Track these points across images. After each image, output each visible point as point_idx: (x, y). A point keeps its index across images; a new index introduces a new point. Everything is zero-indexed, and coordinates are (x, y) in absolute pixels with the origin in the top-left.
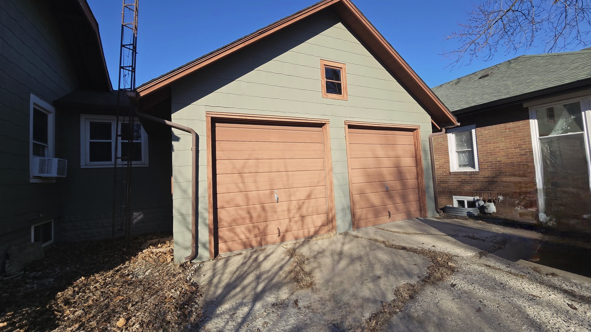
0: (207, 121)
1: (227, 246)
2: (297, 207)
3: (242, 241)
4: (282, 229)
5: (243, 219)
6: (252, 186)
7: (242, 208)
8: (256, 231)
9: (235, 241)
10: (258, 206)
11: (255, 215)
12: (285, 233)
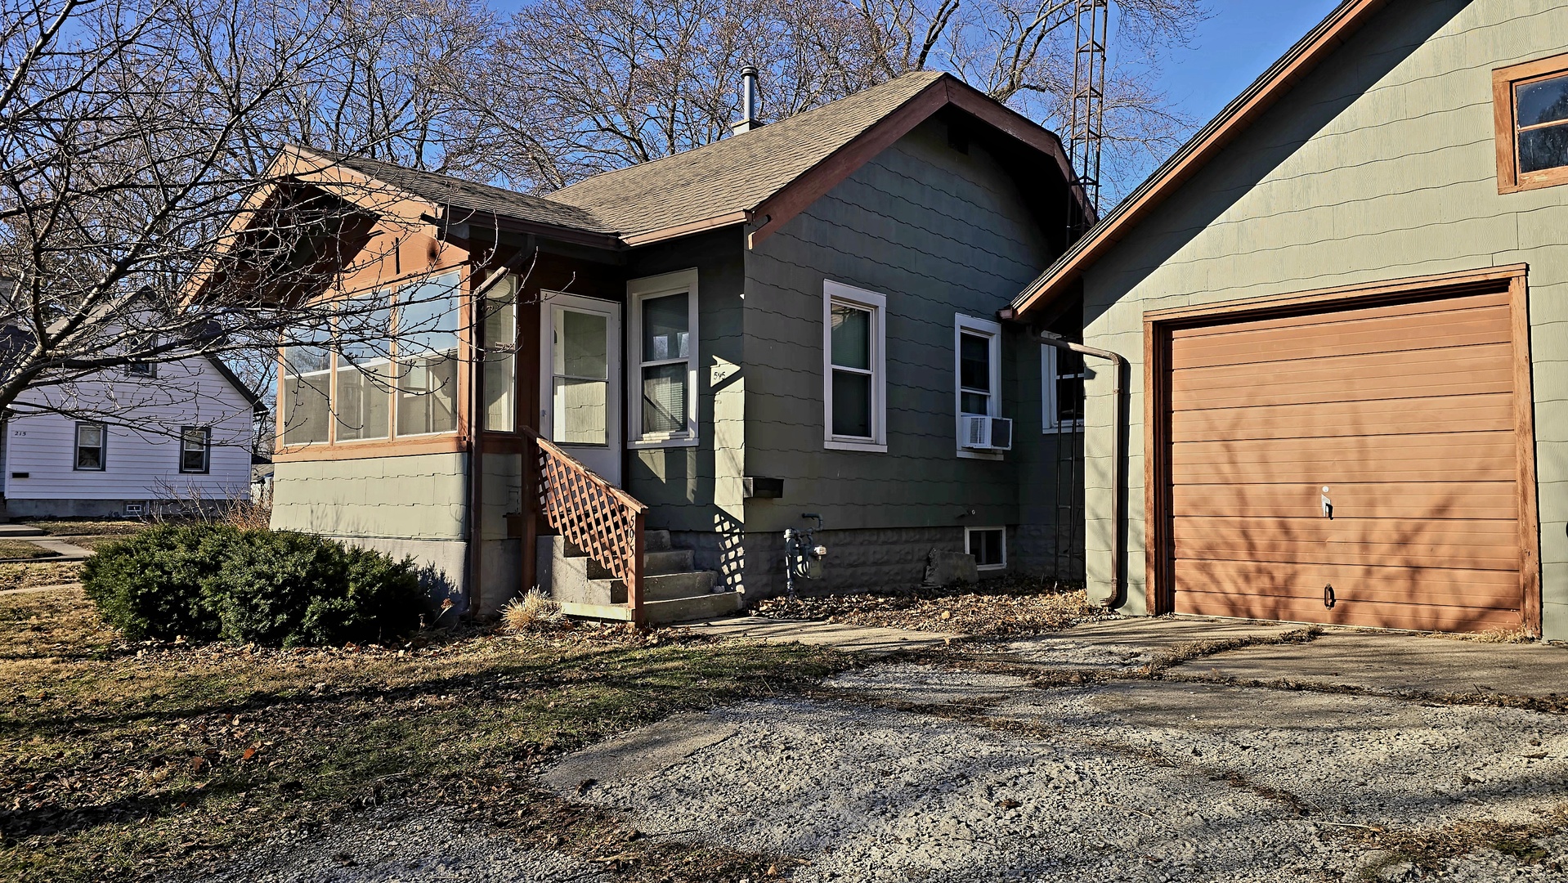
0: (1146, 332)
1: (1193, 600)
2: (1395, 536)
3: (1226, 597)
4: (1342, 591)
5: (1231, 546)
6: (1252, 471)
7: (1228, 523)
8: (1265, 582)
9: (1210, 595)
10: (1270, 522)
11: (1261, 542)
12: (1349, 603)
